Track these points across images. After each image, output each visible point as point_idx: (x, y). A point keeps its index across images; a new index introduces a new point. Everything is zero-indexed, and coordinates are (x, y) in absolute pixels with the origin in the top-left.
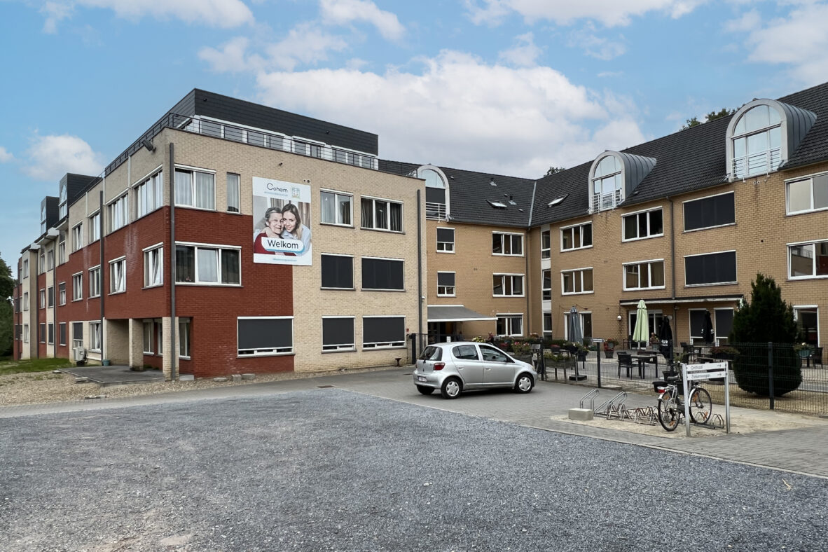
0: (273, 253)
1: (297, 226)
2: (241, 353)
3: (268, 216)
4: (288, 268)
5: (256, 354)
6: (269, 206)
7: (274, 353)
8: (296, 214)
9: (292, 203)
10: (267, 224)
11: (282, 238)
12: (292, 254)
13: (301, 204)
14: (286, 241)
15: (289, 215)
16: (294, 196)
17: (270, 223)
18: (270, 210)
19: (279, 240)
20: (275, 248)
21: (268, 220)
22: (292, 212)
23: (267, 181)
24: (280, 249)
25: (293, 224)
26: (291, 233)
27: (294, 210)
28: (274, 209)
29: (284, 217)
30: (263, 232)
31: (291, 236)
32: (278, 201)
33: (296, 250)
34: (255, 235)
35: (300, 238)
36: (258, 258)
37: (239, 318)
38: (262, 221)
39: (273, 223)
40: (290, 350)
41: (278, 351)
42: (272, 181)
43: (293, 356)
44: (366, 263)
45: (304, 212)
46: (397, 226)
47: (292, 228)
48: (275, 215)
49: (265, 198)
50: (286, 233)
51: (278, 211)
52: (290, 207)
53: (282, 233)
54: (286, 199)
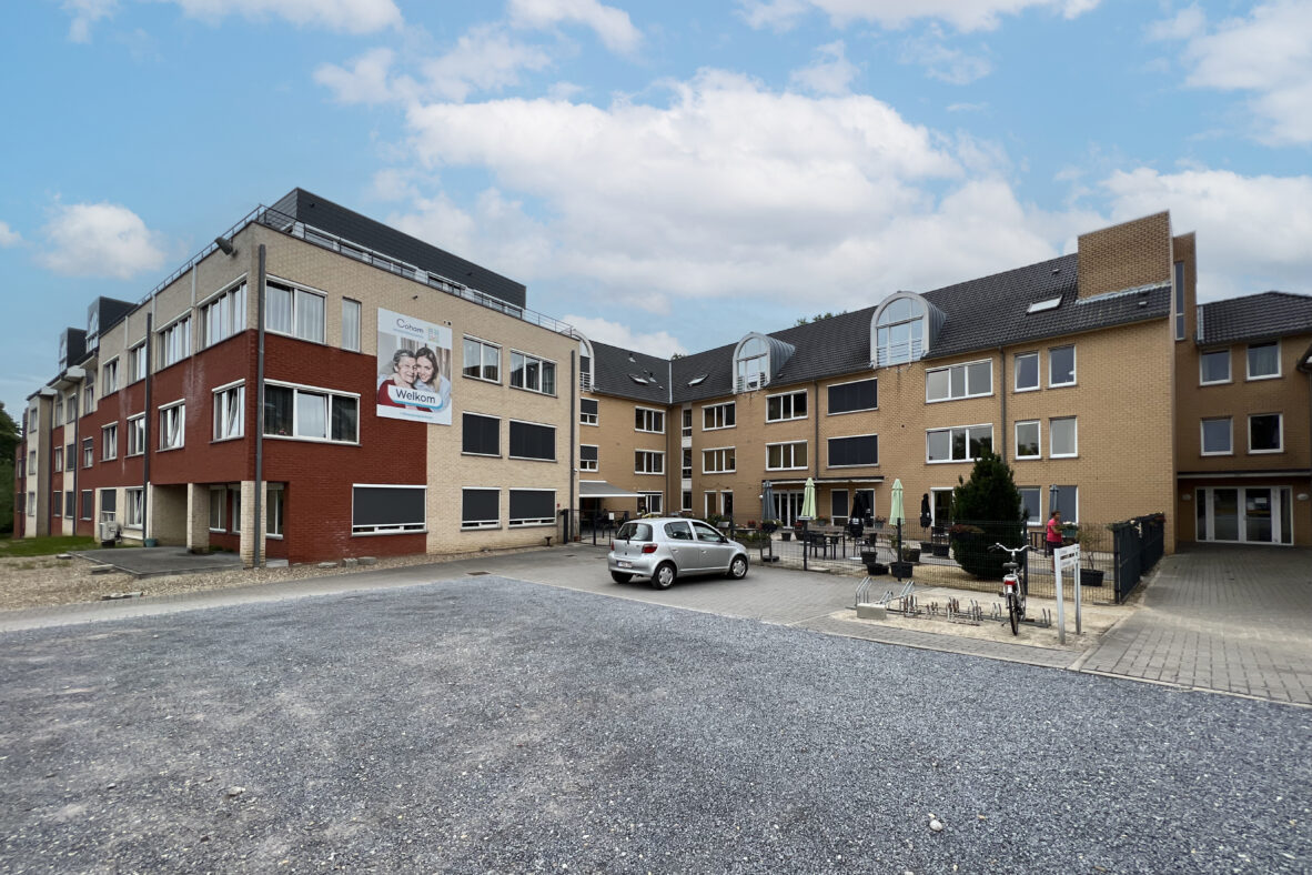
0: (403, 406)
1: (434, 376)
2: (356, 530)
3: (397, 359)
4: (423, 426)
5: (377, 532)
6: (399, 347)
7: (401, 530)
8: (433, 360)
9: (429, 347)
10: (396, 369)
11: (414, 388)
12: (427, 409)
13: (439, 349)
14: (420, 392)
15: (424, 361)
16: (431, 339)
17: (399, 368)
18: (400, 353)
19: (411, 391)
20: (406, 400)
21: (397, 365)
22: (428, 357)
23: (398, 316)
24: (411, 401)
25: (430, 372)
26: (427, 383)
27: (431, 356)
28: (405, 351)
29: (419, 362)
30: (390, 378)
31: (426, 386)
32: (411, 343)
33: (431, 404)
34: (380, 382)
35: (437, 391)
36: (383, 411)
37: (355, 485)
38: (389, 365)
39: (404, 370)
40: (421, 527)
41: (406, 528)
42: (403, 317)
43: (425, 534)
44: (516, 427)
45: (444, 360)
46: (550, 387)
47: (428, 378)
48: (406, 360)
49: (395, 337)
50: (419, 383)
51: (411, 355)
52: (425, 352)
53: (415, 382)
54: (421, 341)
